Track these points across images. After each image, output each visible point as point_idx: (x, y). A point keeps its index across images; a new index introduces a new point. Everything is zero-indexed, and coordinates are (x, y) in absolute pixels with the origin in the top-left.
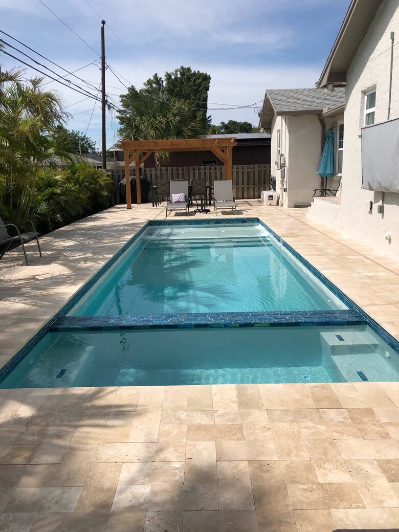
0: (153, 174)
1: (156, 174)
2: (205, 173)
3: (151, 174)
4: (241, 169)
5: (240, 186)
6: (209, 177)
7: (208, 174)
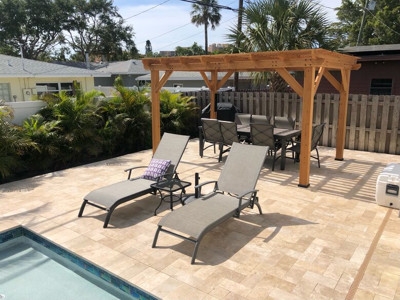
0: (250, 101)
1: (254, 101)
2: (323, 104)
3: (248, 101)
4: (388, 102)
5: (384, 131)
6: (328, 112)
7: (328, 107)
